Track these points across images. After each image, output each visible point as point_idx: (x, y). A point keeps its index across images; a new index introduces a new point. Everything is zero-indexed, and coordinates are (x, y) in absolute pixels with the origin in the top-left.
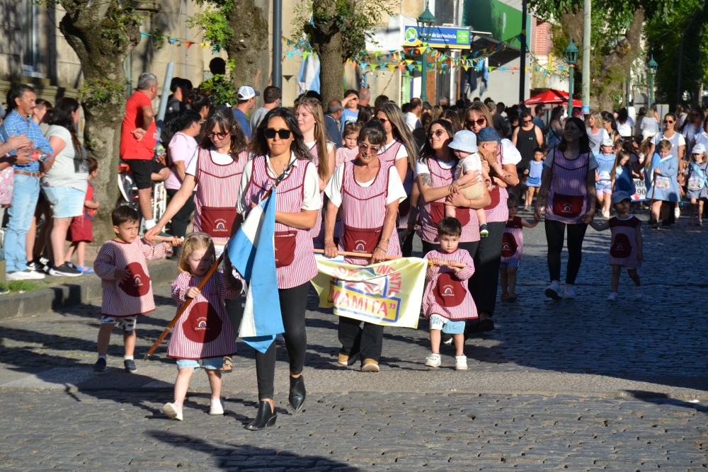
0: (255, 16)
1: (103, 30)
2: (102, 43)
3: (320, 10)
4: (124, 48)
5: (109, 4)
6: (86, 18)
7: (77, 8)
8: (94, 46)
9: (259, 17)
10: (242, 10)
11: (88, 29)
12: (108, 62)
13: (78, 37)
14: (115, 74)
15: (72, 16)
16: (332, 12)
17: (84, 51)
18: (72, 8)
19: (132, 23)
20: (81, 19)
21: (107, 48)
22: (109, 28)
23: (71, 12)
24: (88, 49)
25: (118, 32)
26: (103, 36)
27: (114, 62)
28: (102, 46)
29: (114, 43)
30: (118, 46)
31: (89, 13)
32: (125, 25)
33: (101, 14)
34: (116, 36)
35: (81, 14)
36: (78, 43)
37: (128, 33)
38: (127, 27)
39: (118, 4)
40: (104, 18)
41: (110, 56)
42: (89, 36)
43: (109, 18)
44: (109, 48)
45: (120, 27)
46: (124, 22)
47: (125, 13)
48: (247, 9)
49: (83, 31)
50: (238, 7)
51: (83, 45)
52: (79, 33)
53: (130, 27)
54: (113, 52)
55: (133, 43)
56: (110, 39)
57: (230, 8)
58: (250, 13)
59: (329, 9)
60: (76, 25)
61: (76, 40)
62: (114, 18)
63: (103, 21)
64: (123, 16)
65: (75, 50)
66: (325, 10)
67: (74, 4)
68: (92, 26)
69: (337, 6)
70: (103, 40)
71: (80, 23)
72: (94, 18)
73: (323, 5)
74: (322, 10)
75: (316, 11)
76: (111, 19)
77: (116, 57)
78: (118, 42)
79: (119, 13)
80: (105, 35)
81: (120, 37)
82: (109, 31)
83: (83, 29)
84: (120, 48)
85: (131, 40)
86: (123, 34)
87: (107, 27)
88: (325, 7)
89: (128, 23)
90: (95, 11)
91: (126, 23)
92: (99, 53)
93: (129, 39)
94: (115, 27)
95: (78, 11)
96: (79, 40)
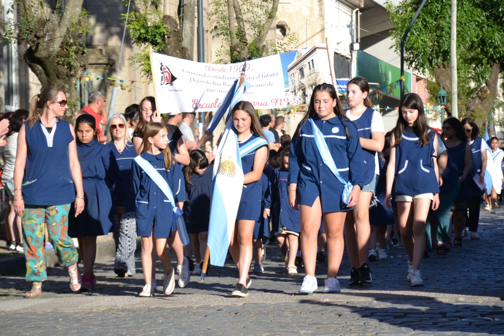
0: (182, 54)
1: (59, 59)
2: (58, 69)
3: (235, 53)
4: (76, 72)
5: (62, 38)
6: (44, 49)
7: (37, 42)
8: (52, 72)
9: (185, 54)
10: (172, 49)
11: (46, 58)
12: (63, 83)
13: (40, 65)
14: (69, 93)
15: (34, 48)
16: (245, 54)
17: (44, 76)
18: (34, 42)
19: (81, 52)
20: (41, 51)
21: (62, 73)
22: (63, 57)
23: (33, 45)
24: (47, 74)
25: (70, 60)
26: (58, 64)
27: (68, 84)
28: (58, 71)
29: (67, 68)
30: (70, 70)
31: (47, 46)
32: (75, 54)
33: (56, 47)
34: (69, 63)
35: (40, 47)
36: (39, 70)
37: (78, 61)
38: (77, 56)
39: (70, 38)
40: (59, 49)
41: (65, 79)
42: (47, 63)
43: (63, 50)
44: (63, 72)
45: (72, 56)
46: (75, 52)
47: (75, 45)
48: (175, 48)
49: (43, 60)
50: (169, 47)
51: (43, 71)
52: (39, 61)
53: (80, 56)
54: (67, 76)
55: (82, 69)
56: (64, 65)
57: (162, 47)
58: (178, 52)
59: (243, 52)
60: (37, 55)
61: (37, 68)
62: (67, 50)
63: (58, 52)
64: (74, 48)
65: (37, 75)
66: (239, 53)
67: (35, 39)
68: (50, 56)
69: (249, 50)
70: (59, 66)
71: (40, 54)
72: (51, 49)
73: (238, 49)
74: (237, 53)
75: (233, 54)
76: (65, 50)
77: (69, 80)
78: (70, 67)
79: (71, 45)
80: (60, 63)
81: (72, 64)
82: (63, 59)
83: (43, 58)
84: (72, 72)
85: (81, 66)
86: (74, 61)
87: (61, 56)
88: (239, 50)
89: (78, 52)
90: (52, 44)
91: (76, 53)
92: (56, 77)
93: (79, 65)
94: (68, 56)
95: (38, 44)
96: (40, 67)
